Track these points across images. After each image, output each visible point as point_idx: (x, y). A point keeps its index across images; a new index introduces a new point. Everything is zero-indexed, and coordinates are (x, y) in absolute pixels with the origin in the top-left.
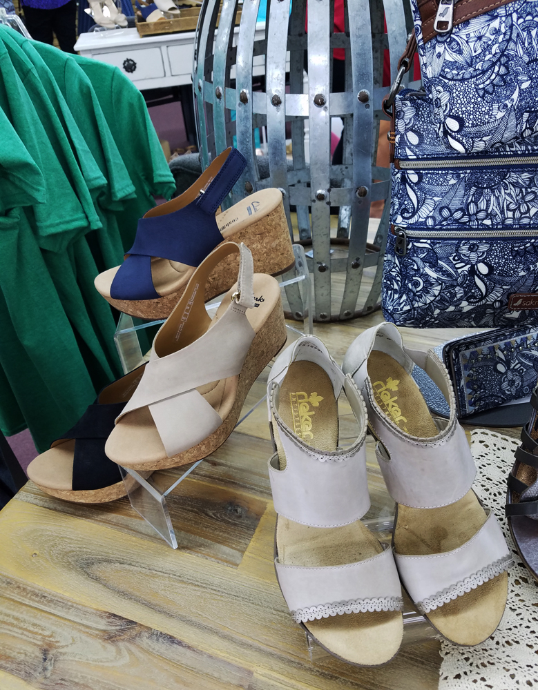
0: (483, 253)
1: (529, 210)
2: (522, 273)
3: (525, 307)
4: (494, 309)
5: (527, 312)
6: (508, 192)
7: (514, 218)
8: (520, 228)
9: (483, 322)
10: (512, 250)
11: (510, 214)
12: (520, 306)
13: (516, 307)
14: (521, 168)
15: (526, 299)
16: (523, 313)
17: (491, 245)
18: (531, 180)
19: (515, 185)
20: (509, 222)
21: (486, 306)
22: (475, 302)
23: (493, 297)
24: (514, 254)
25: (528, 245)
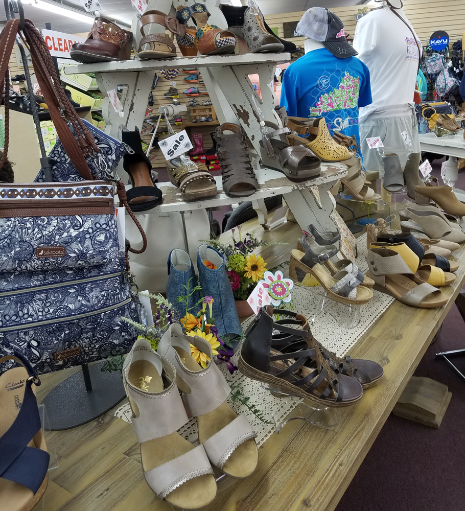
0: (32, 335)
1: (49, 311)
2: (56, 342)
3: (64, 358)
4: (48, 363)
5: (66, 360)
6: (37, 303)
7: (43, 315)
8: (47, 320)
9: (45, 370)
10: (47, 331)
11: (40, 314)
12: (61, 358)
13: (59, 359)
14: (41, 292)
15: (62, 354)
16: (64, 361)
17: (35, 330)
18: (47, 296)
19: (40, 300)
20: (41, 317)
21: (43, 363)
22: (36, 362)
23: (44, 357)
24: (48, 333)
25: (54, 327)
